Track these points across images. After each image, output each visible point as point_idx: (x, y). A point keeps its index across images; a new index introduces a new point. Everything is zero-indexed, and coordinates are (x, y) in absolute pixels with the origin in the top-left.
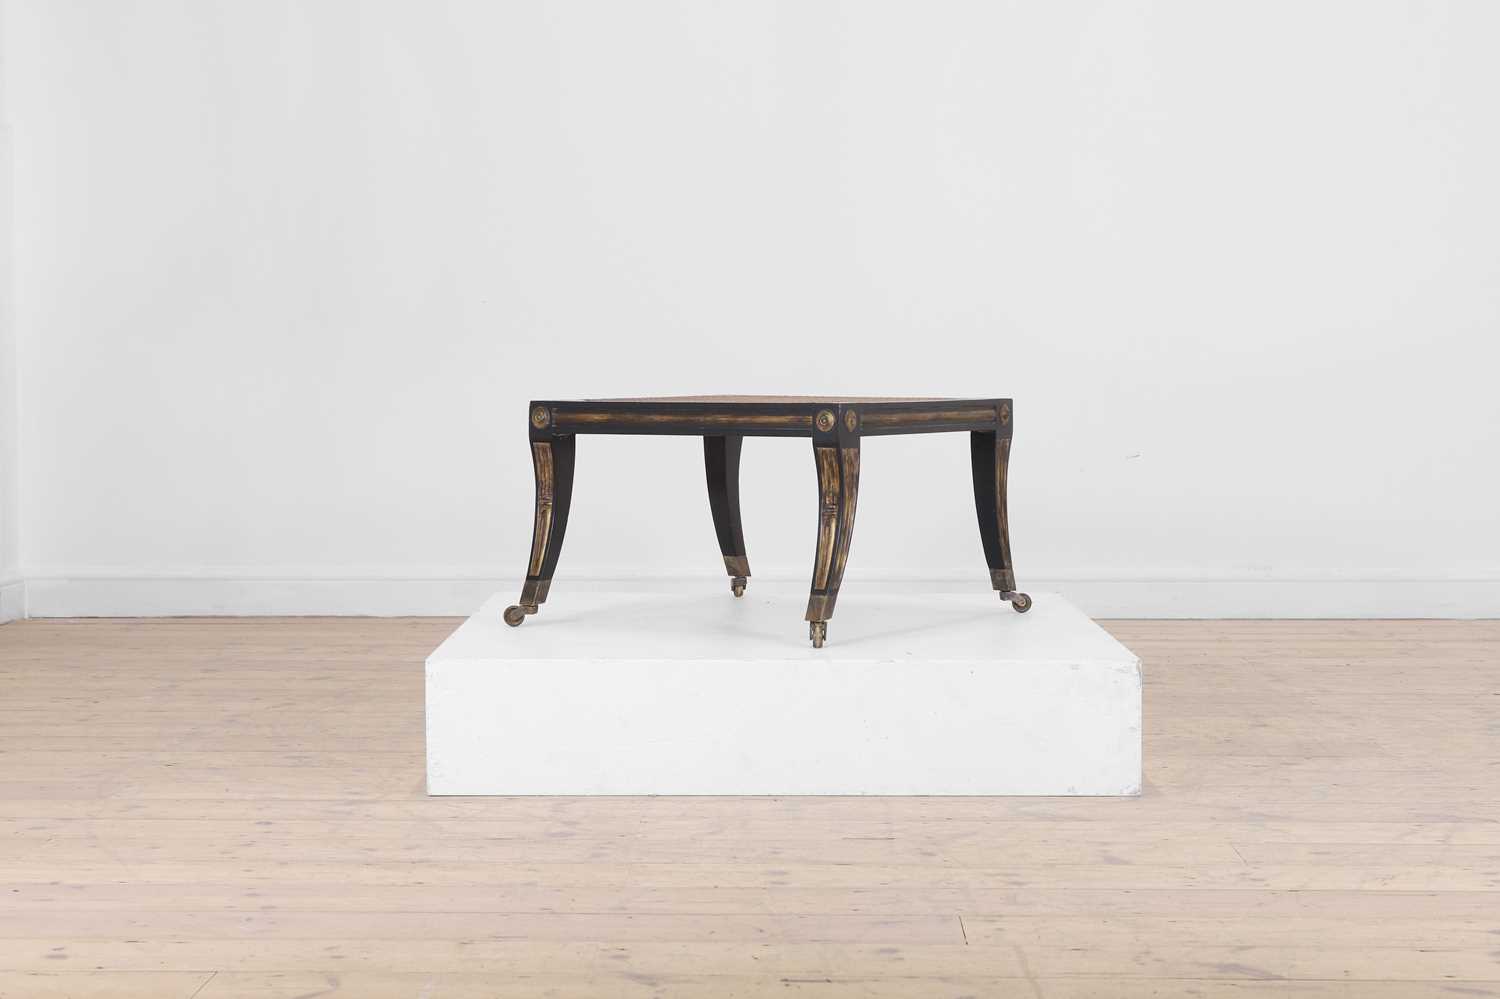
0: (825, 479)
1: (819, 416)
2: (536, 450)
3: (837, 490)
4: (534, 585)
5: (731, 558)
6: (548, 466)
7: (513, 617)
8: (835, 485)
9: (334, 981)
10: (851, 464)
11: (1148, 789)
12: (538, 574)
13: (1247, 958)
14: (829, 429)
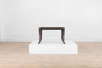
7: (39, 43)
9: (23, 67)
11: (78, 54)
13: (85, 65)
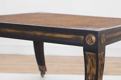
0: (88, 67)
1: (87, 37)
3: (95, 73)
5: (40, 66)
8: (94, 70)
10: (101, 59)
14: (92, 44)
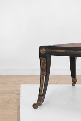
2: (41, 60)
4: (41, 97)
6: (45, 64)
7: (35, 106)
12: (42, 94)
